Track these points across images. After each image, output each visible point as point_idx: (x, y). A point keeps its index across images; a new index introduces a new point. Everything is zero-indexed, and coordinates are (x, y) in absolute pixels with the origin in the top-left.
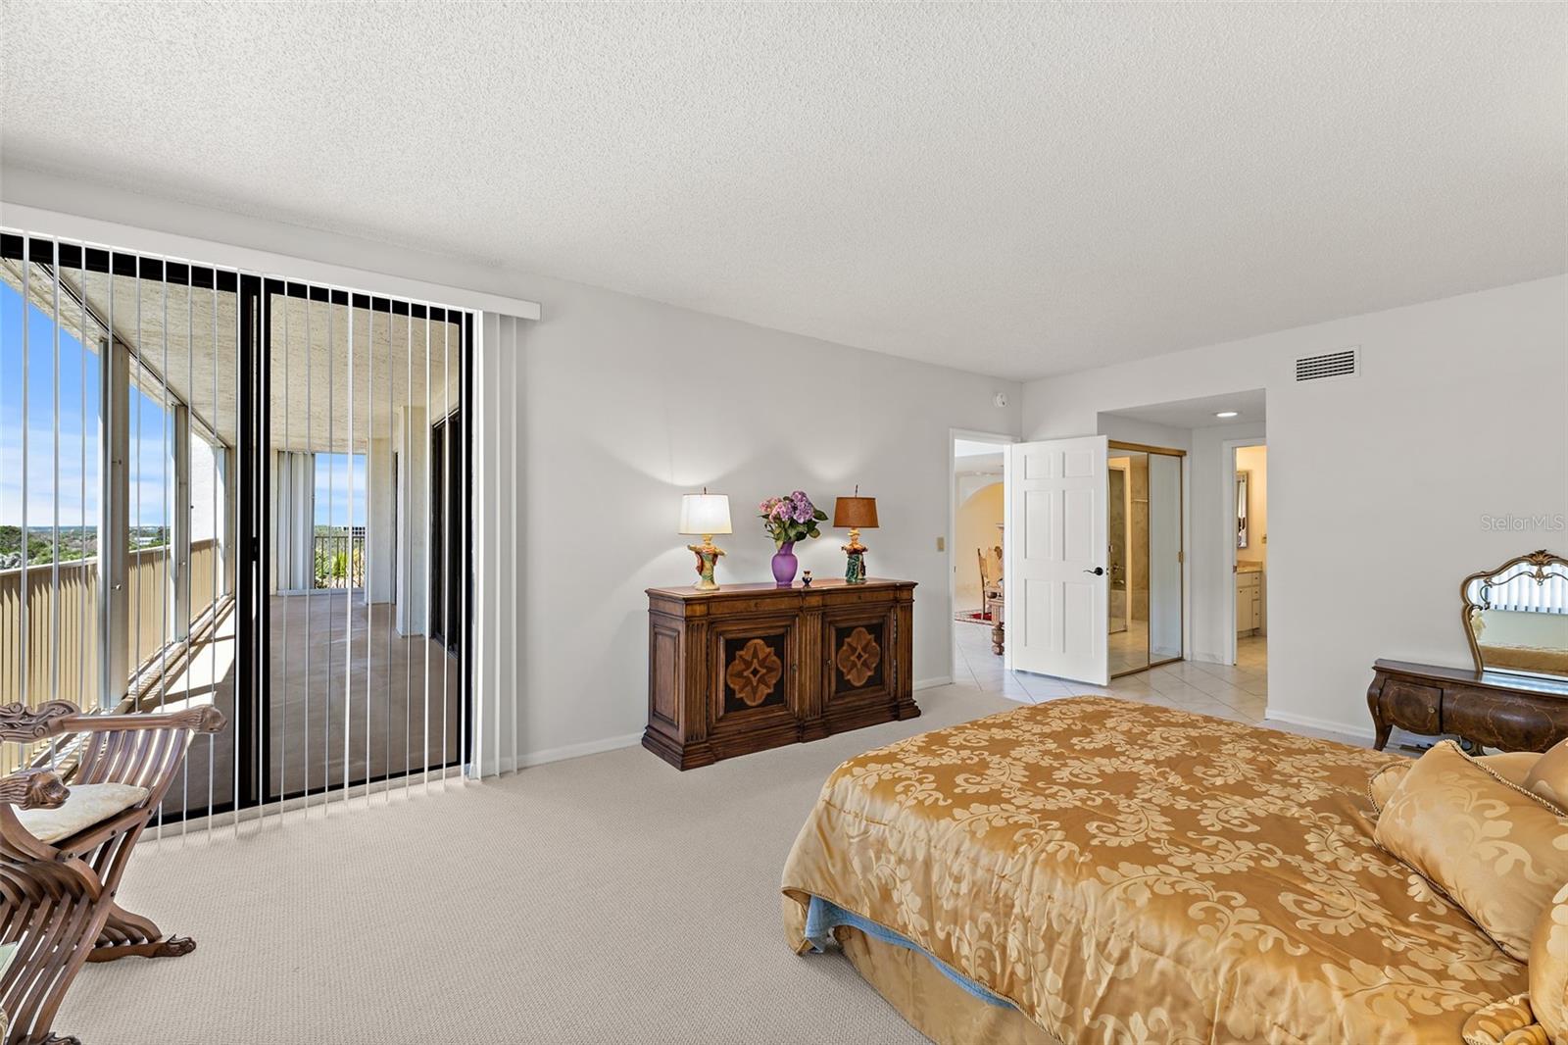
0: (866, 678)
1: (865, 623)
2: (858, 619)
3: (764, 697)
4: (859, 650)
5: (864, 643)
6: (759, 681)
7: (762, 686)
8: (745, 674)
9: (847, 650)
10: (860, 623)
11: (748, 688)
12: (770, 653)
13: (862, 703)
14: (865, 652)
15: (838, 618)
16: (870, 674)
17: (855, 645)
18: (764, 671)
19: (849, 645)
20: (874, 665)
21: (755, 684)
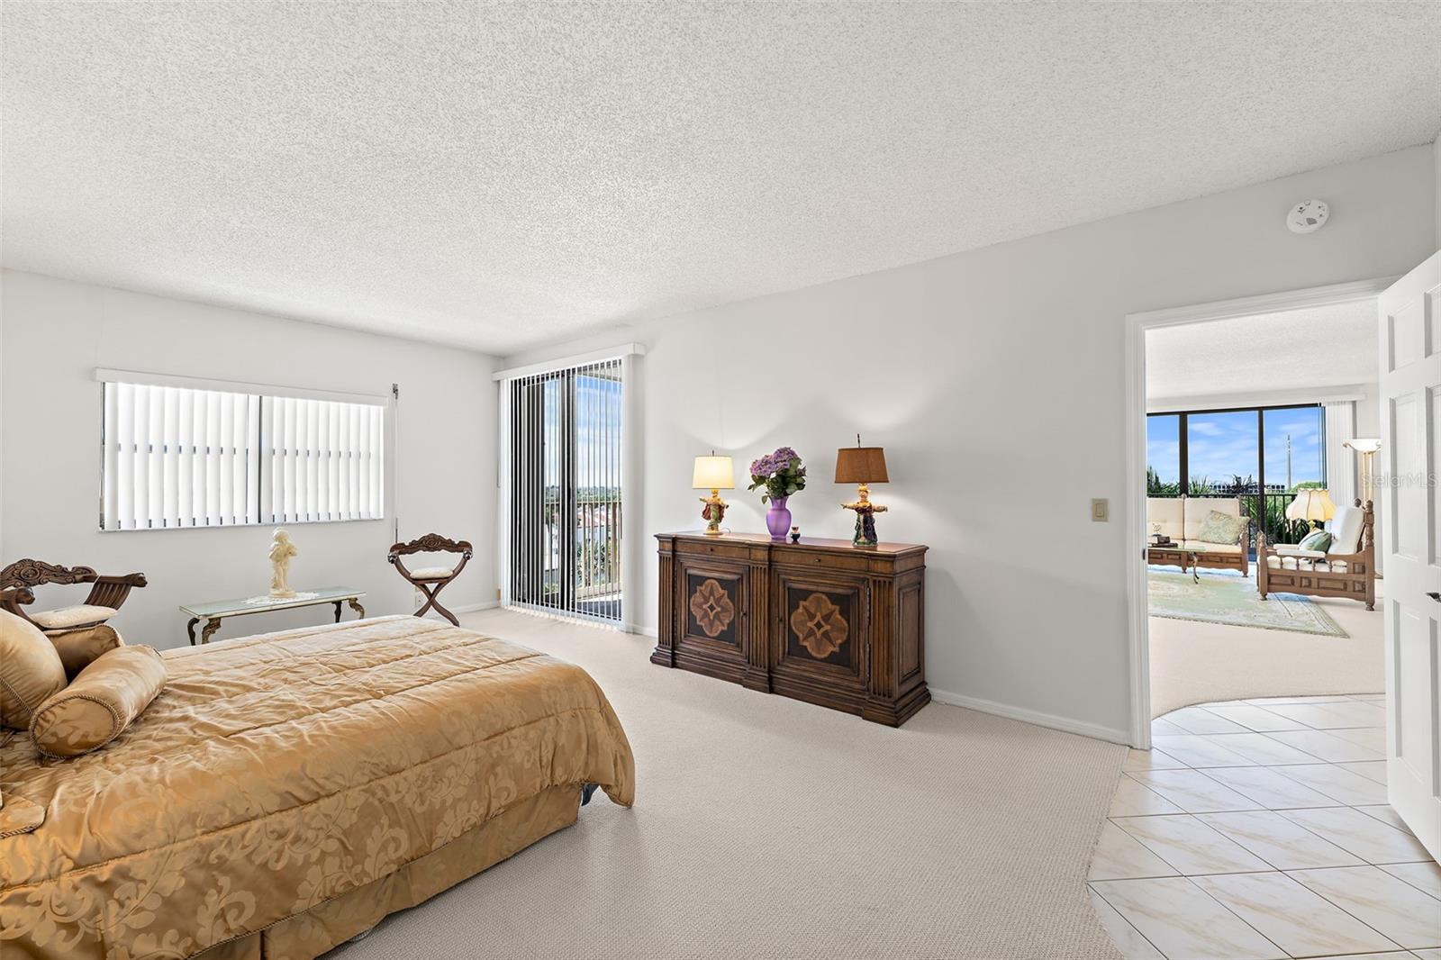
0: (829, 653)
1: (827, 589)
2: (817, 584)
3: (719, 632)
4: (818, 617)
5: (825, 612)
6: (715, 616)
7: (717, 623)
8: (704, 607)
9: (802, 613)
10: (821, 589)
11: (706, 620)
12: (723, 595)
13: (821, 678)
14: (827, 622)
15: (793, 578)
16: (831, 649)
17: (812, 611)
18: (719, 609)
19: (805, 608)
20: (839, 641)
21: (712, 618)
